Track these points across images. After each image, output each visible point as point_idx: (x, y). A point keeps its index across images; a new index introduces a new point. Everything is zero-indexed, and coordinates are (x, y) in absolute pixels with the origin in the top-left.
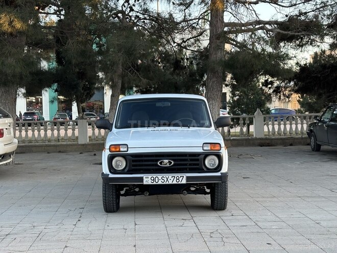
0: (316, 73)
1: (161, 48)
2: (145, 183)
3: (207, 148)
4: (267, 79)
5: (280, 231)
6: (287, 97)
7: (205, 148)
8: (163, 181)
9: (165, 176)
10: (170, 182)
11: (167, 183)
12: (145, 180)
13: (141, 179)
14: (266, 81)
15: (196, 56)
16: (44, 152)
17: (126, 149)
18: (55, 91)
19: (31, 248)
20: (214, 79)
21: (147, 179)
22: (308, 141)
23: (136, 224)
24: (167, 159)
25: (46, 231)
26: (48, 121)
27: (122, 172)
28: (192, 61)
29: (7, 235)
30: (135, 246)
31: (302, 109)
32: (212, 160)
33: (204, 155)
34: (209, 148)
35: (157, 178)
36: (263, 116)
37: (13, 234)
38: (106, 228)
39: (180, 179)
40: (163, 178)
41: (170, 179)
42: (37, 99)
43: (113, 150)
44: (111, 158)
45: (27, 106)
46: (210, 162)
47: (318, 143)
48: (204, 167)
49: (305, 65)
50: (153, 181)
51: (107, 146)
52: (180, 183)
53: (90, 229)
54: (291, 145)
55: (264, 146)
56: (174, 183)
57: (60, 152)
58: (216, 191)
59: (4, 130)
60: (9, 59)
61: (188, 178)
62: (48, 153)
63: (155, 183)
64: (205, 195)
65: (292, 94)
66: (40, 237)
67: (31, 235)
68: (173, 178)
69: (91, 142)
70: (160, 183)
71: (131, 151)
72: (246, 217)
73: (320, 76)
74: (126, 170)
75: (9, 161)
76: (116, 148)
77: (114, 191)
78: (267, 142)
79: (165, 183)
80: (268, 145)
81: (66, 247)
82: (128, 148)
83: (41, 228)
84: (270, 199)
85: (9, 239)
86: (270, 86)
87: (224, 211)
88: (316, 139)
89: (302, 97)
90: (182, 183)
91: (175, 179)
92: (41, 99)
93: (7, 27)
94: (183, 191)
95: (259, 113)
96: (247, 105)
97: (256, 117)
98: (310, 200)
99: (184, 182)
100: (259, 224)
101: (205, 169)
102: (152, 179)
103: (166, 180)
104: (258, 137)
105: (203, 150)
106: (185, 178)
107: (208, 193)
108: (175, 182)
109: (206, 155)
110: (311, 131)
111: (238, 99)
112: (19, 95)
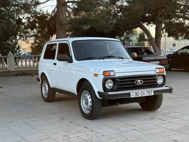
2: (131, 97)
7: (157, 72)
8: (142, 94)
10: (146, 95)
11: (144, 95)
12: (131, 94)
13: (129, 94)
17: (114, 74)
21: (133, 94)
24: (139, 80)
34: (159, 71)
35: (138, 93)
39: (151, 93)
40: (142, 92)
41: (145, 93)
43: (107, 75)
50: (136, 95)
52: (150, 95)
61: (154, 91)
63: (137, 96)
68: (147, 92)
70: (140, 96)
71: (117, 75)
79: (143, 96)
90: (152, 95)
91: (148, 93)
102: (136, 93)
108: (148, 95)
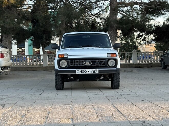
0: (164, 30)
1: (85, 18)
2: (77, 73)
3: (109, 56)
4: (139, 34)
5: (148, 96)
6: (149, 43)
7: (108, 56)
8: (86, 72)
9: (87, 70)
10: (90, 73)
11: (89, 73)
13: (75, 71)
14: (138, 35)
15: (103, 21)
16: (26, 70)
17: (67, 56)
18: (31, 41)
19: (17, 103)
20: (112, 31)
21: (78, 71)
22: (160, 65)
23: (72, 94)
25: (25, 96)
26: (28, 55)
27: (65, 68)
28: (101, 24)
29: (5, 98)
30: (72, 101)
31: (157, 50)
32: (112, 62)
33: (108, 59)
34: (110, 56)
35: (83, 71)
36: (137, 53)
37: (8, 98)
38: (57, 95)
39: (95, 71)
40: (86, 71)
41: (90, 71)
42: (22, 50)
43: (60, 56)
44: (59, 61)
45: (18, 53)
46: (111, 63)
47: (166, 65)
48: (107, 66)
49: (159, 25)
50: (81, 72)
51: (57, 55)
52: (95, 73)
53: (48, 96)
54: (151, 67)
55: (137, 67)
56: (92, 73)
57: (33, 70)
58: (114, 78)
59: (5, 54)
60: (7, 20)
61: (99, 71)
62: (28, 71)
63: (82, 73)
64: (108, 81)
65: (152, 42)
66: (22, 99)
67: (17, 98)
69: (49, 66)
70: (85, 73)
71: (69, 57)
72: (130, 91)
73: (166, 31)
74: (67, 67)
75: (7, 71)
76: (62, 56)
77: (61, 78)
78: (139, 65)
79: (87, 73)
80: (140, 67)
81: (36, 102)
82: (68, 56)
83: (22, 96)
84: (142, 85)
85: (6, 99)
86: (140, 37)
87: (118, 89)
88: (164, 63)
89: (157, 44)
90: (96, 73)
91: (93, 71)
92: (25, 50)
93: (6, 2)
94: (97, 78)
95: (135, 51)
96: (128, 48)
97: (133, 53)
98: (163, 85)
99: (97, 72)
100: (137, 94)
101: (108, 67)
102: (81, 71)
103: (88, 72)
104: (134, 63)
105: (107, 57)
106: (98, 70)
107: (110, 81)
109: (109, 59)
110: (162, 59)
111: (124, 45)
112: (13, 43)
